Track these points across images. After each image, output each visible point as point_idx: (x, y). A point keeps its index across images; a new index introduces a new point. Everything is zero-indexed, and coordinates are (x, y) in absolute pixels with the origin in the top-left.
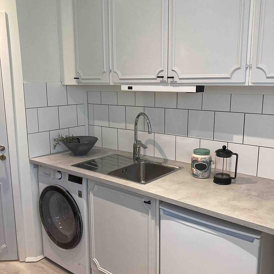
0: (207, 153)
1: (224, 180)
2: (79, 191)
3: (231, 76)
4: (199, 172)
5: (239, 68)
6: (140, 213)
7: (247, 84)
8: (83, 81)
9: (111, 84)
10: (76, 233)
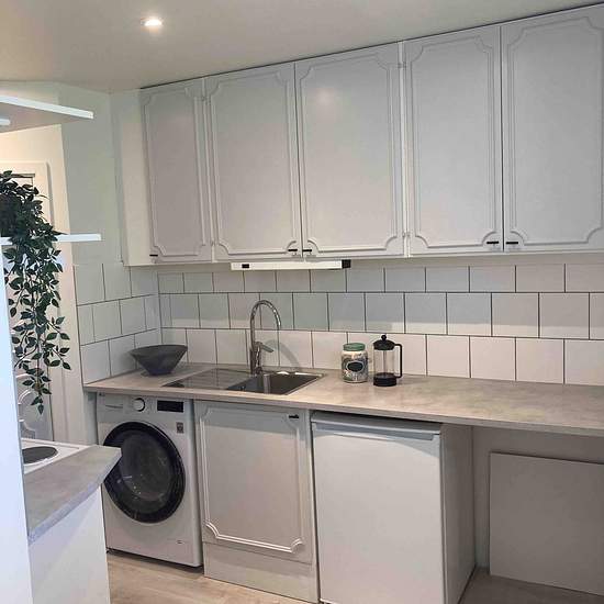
0: (362, 348)
1: (386, 381)
2: (178, 424)
3: (386, 246)
4: (354, 374)
5: (395, 237)
6: (282, 435)
7: (405, 256)
8: (165, 260)
9: (214, 261)
10: (176, 490)
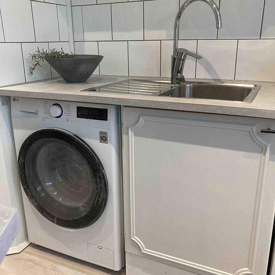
2: (101, 133)
10: (98, 201)
